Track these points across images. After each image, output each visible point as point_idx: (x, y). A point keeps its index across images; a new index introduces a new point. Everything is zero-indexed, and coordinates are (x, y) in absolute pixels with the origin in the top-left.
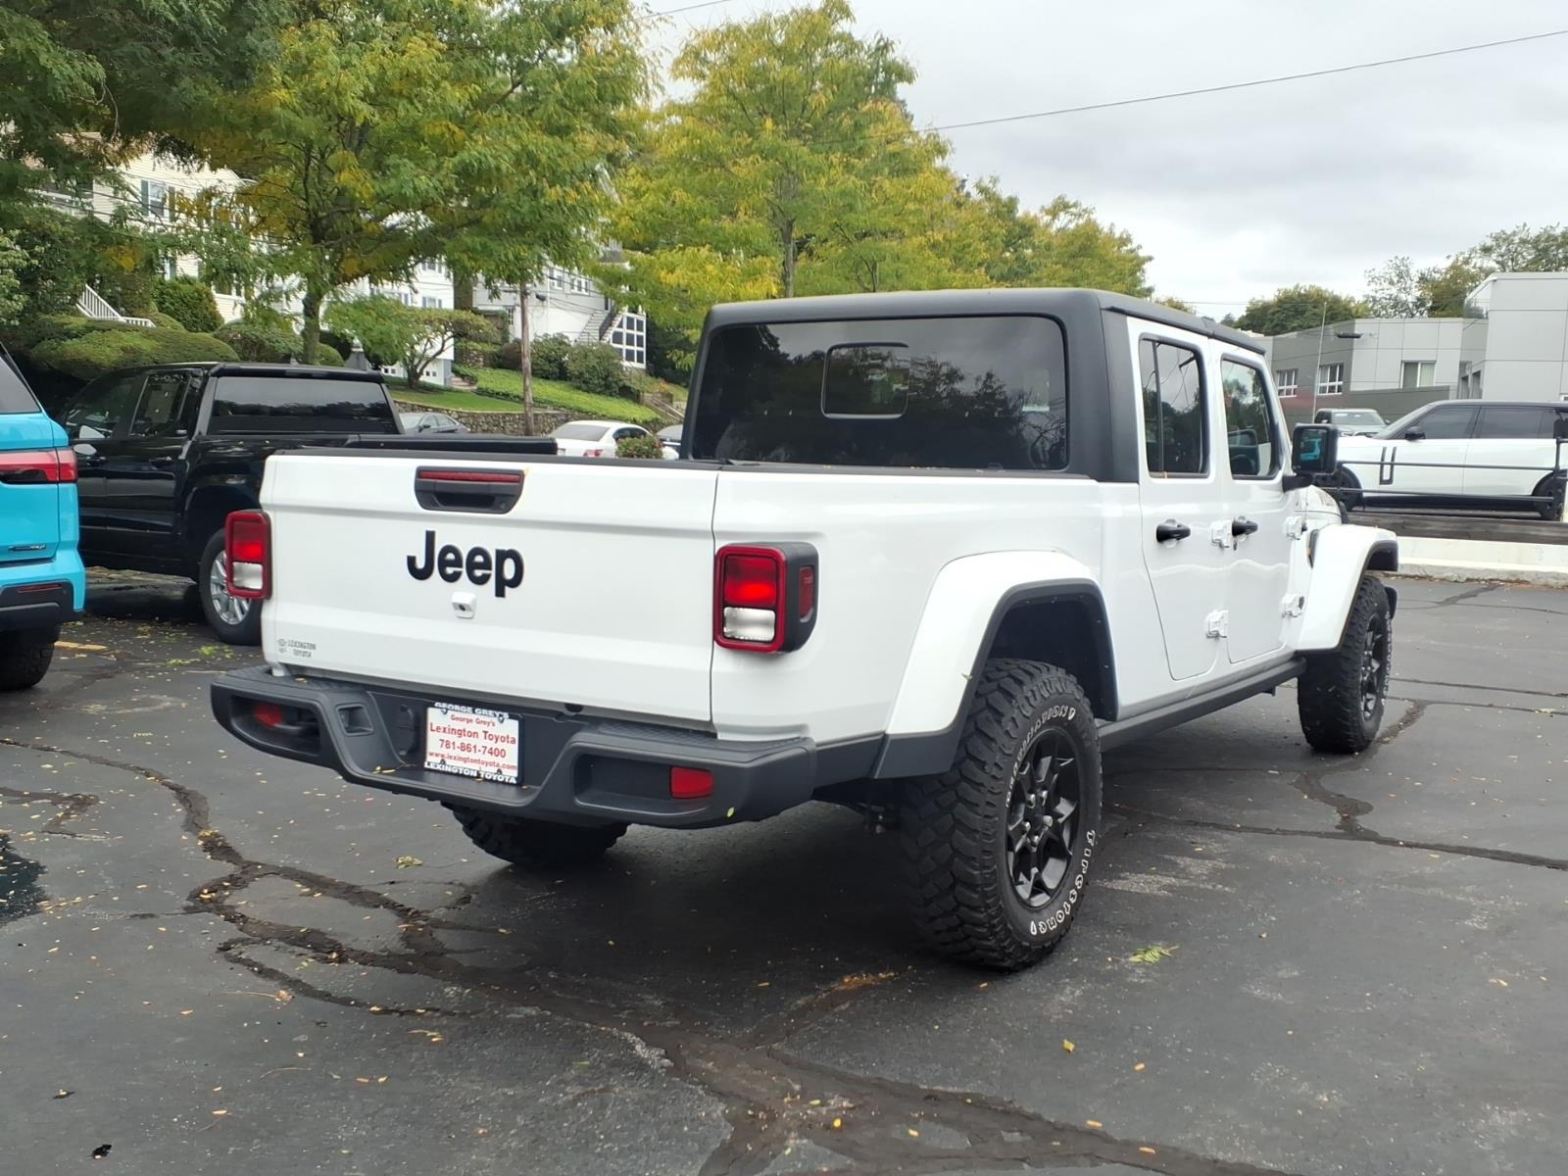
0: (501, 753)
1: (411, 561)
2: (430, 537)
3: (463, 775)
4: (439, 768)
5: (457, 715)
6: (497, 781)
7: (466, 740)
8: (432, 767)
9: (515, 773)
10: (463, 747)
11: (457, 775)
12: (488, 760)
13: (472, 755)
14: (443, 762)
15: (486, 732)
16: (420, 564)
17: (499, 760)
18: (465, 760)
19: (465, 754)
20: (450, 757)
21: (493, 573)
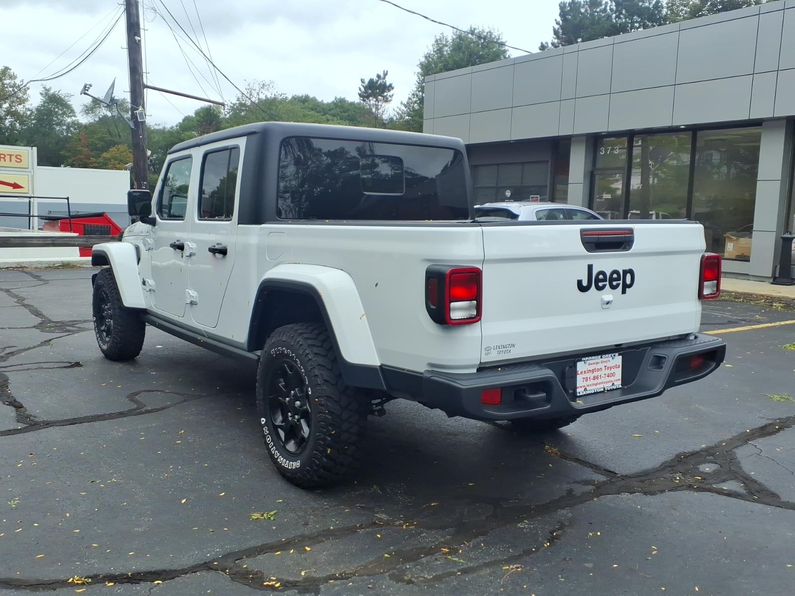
0: (613, 375)
1: (580, 283)
2: (590, 268)
3: (597, 393)
4: (584, 393)
5: (591, 362)
6: (613, 389)
7: (596, 374)
8: (581, 394)
9: (620, 382)
10: (595, 378)
11: (594, 393)
12: (607, 381)
13: (599, 381)
14: (585, 390)
15: (605, 366)
16: (585, 283)
17: (612, 379)
18: (596, 385)
19: (596, 381)
20: (588, 386)
21: (621, 282)
